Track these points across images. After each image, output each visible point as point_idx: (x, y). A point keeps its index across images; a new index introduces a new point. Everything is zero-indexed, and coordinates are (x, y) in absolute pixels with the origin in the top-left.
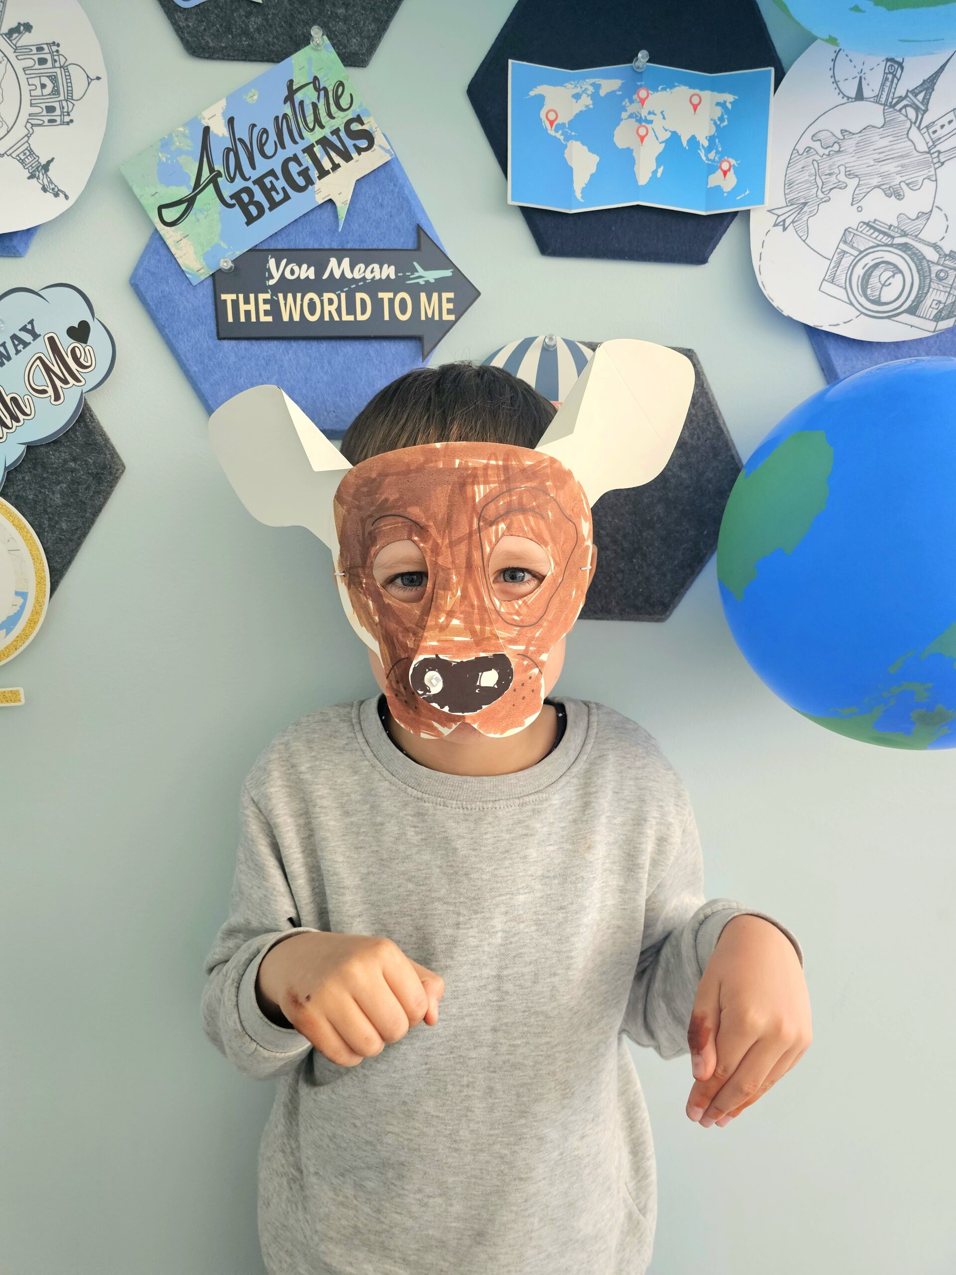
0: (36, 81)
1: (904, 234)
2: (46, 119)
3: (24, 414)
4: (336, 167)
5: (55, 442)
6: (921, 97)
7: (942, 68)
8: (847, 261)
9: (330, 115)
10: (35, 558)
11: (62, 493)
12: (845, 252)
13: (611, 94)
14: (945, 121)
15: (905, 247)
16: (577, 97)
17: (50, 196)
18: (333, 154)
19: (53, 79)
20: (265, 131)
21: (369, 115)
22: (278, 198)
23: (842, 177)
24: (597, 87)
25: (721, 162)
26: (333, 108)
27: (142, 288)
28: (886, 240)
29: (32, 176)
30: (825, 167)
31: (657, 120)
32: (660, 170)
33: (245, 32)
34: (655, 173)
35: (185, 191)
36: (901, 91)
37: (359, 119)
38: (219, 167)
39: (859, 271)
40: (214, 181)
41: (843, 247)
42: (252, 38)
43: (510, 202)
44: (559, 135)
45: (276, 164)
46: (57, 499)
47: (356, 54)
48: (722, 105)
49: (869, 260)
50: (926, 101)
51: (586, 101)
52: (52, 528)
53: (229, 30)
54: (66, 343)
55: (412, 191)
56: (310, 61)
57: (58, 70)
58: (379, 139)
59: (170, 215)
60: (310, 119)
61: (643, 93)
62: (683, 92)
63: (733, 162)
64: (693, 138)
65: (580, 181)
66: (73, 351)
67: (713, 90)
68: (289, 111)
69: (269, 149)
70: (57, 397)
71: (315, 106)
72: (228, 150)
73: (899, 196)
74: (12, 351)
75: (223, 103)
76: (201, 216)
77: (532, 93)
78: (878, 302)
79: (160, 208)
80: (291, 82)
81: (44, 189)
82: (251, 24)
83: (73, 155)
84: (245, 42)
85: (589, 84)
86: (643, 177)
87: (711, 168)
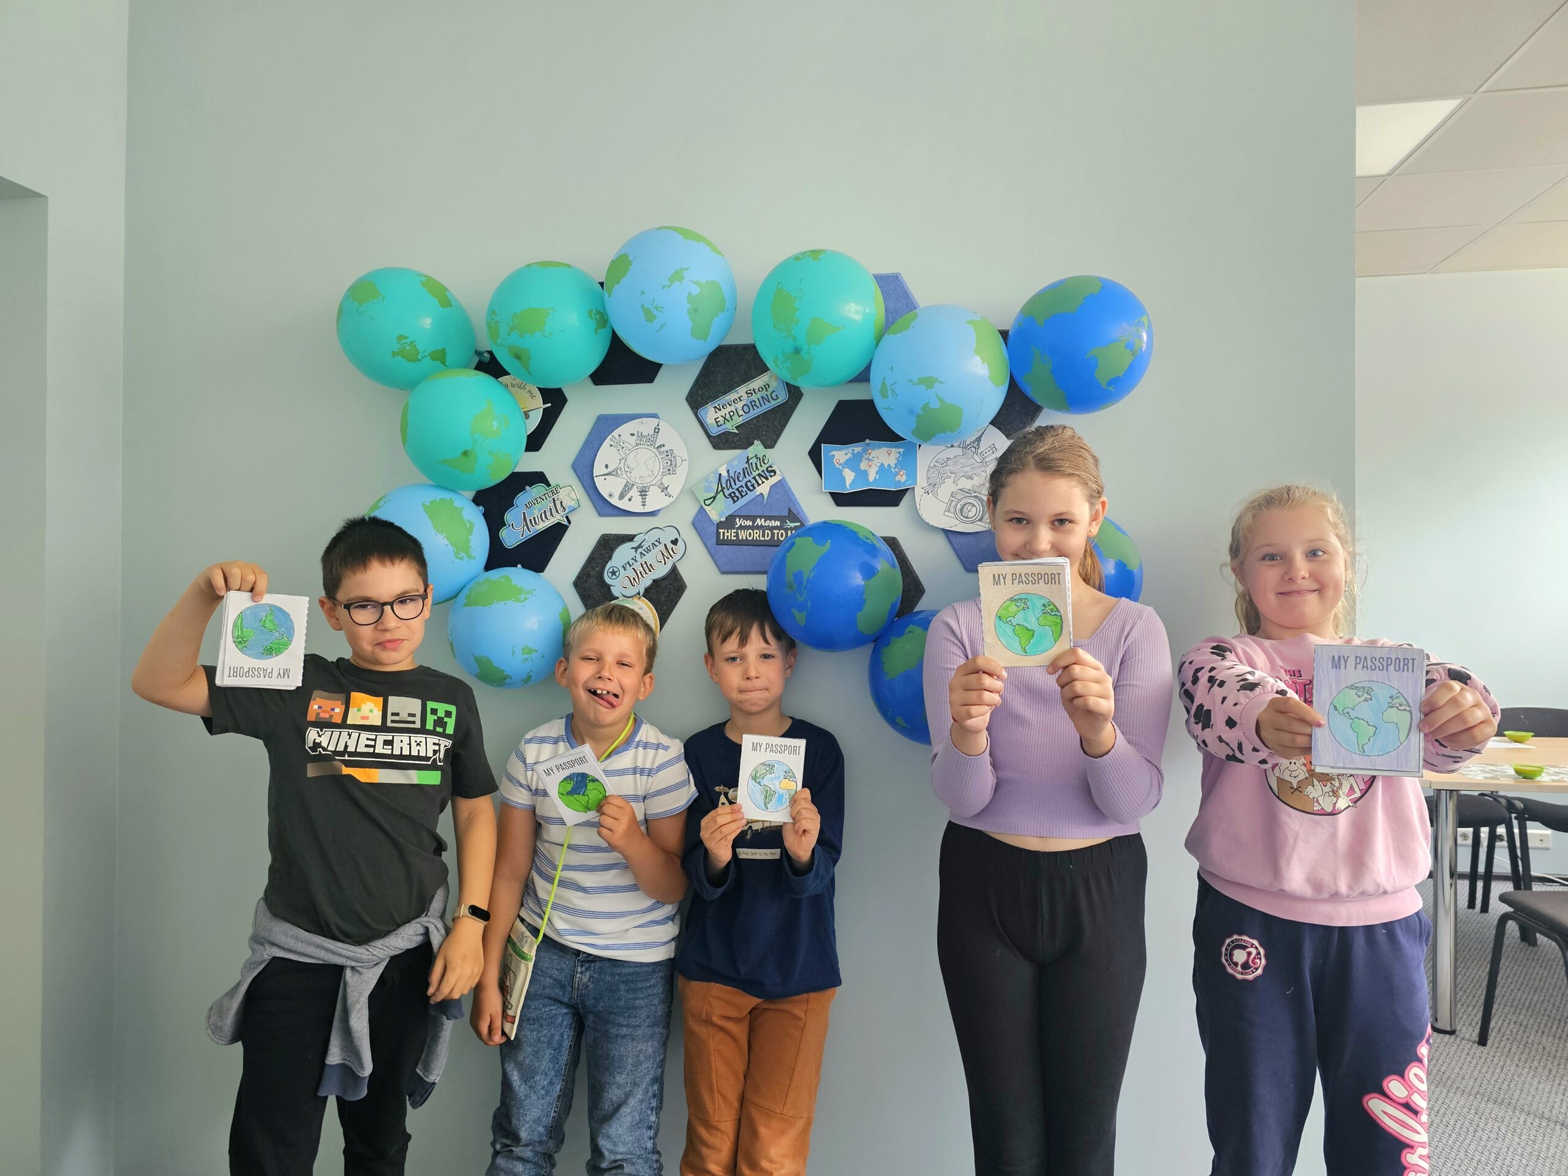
0: (665, 462)
1: (975, 492)
2: (667, 473)
3: (653, 569)
4: (763, 482)
5: (664, 579)
6: (976, 444)
7: (983, 433)
8: (953, 504)
9: (761, 466)
11: (665, 596)
12: (952, 500)
13: (858, 452)
14: (987, 451)
15: (976, 497)
16: (846, 454)
17: (667, 497)
18: (762, 478)
19: (671, 461)
20: (739, 473)
21: (774, 464)
22: (744, 494)
23: (949, 474)
24: (853, 450)
25: (900, 471)
26: (762, 463)
28: (968, 495)
29: (662, 491)
30: (942, 471)
31: (876, 460)
32: (878, 476)
33: (733, 442)
34: (876, 477)
35: (713, 495)
36: (968, 443)
37: (771, 467)
38: (724, 486)
39: (959, 507)
40: (722, 490)
41: (952, 498)
42: (735, 443)
43: (823, 490)
44: (840, 467)
45: (743, 483)
46: (663, 598)
48: (899, 453)
49: (962, 503)
50: (978, 445)
51: (850, 455)
52: (661, 609)
53: (727, 442)
54: (670, 546)
55: (789, 488)
56: (754, 449)
57: (672, 458)
58: (778, 472)
59: (707, 502)
60: (754, 468)
61: (870, 451)
62: (884, 450)
63: (904, 472)
64: (889, 464)
65: (848, 482)
66: (672, 548)
67: (896, 448)
68: (748, 467)
69: (741, 479)
70: (665, 564)
71: (756, 464)
72: (727, 480)
73: (972, 479)
74: (652, 548)
75: (726, 465)
76: (718, 502)
77: (830, 454)
78: (967, 517)
79: (705, 501)
80: (748, 457)
81: (666, 495)
82: (735, 439)
83: (676, 483)
84: (733, 445)
85: (850, 450)
86: (871, 479)
87: (897, 474)
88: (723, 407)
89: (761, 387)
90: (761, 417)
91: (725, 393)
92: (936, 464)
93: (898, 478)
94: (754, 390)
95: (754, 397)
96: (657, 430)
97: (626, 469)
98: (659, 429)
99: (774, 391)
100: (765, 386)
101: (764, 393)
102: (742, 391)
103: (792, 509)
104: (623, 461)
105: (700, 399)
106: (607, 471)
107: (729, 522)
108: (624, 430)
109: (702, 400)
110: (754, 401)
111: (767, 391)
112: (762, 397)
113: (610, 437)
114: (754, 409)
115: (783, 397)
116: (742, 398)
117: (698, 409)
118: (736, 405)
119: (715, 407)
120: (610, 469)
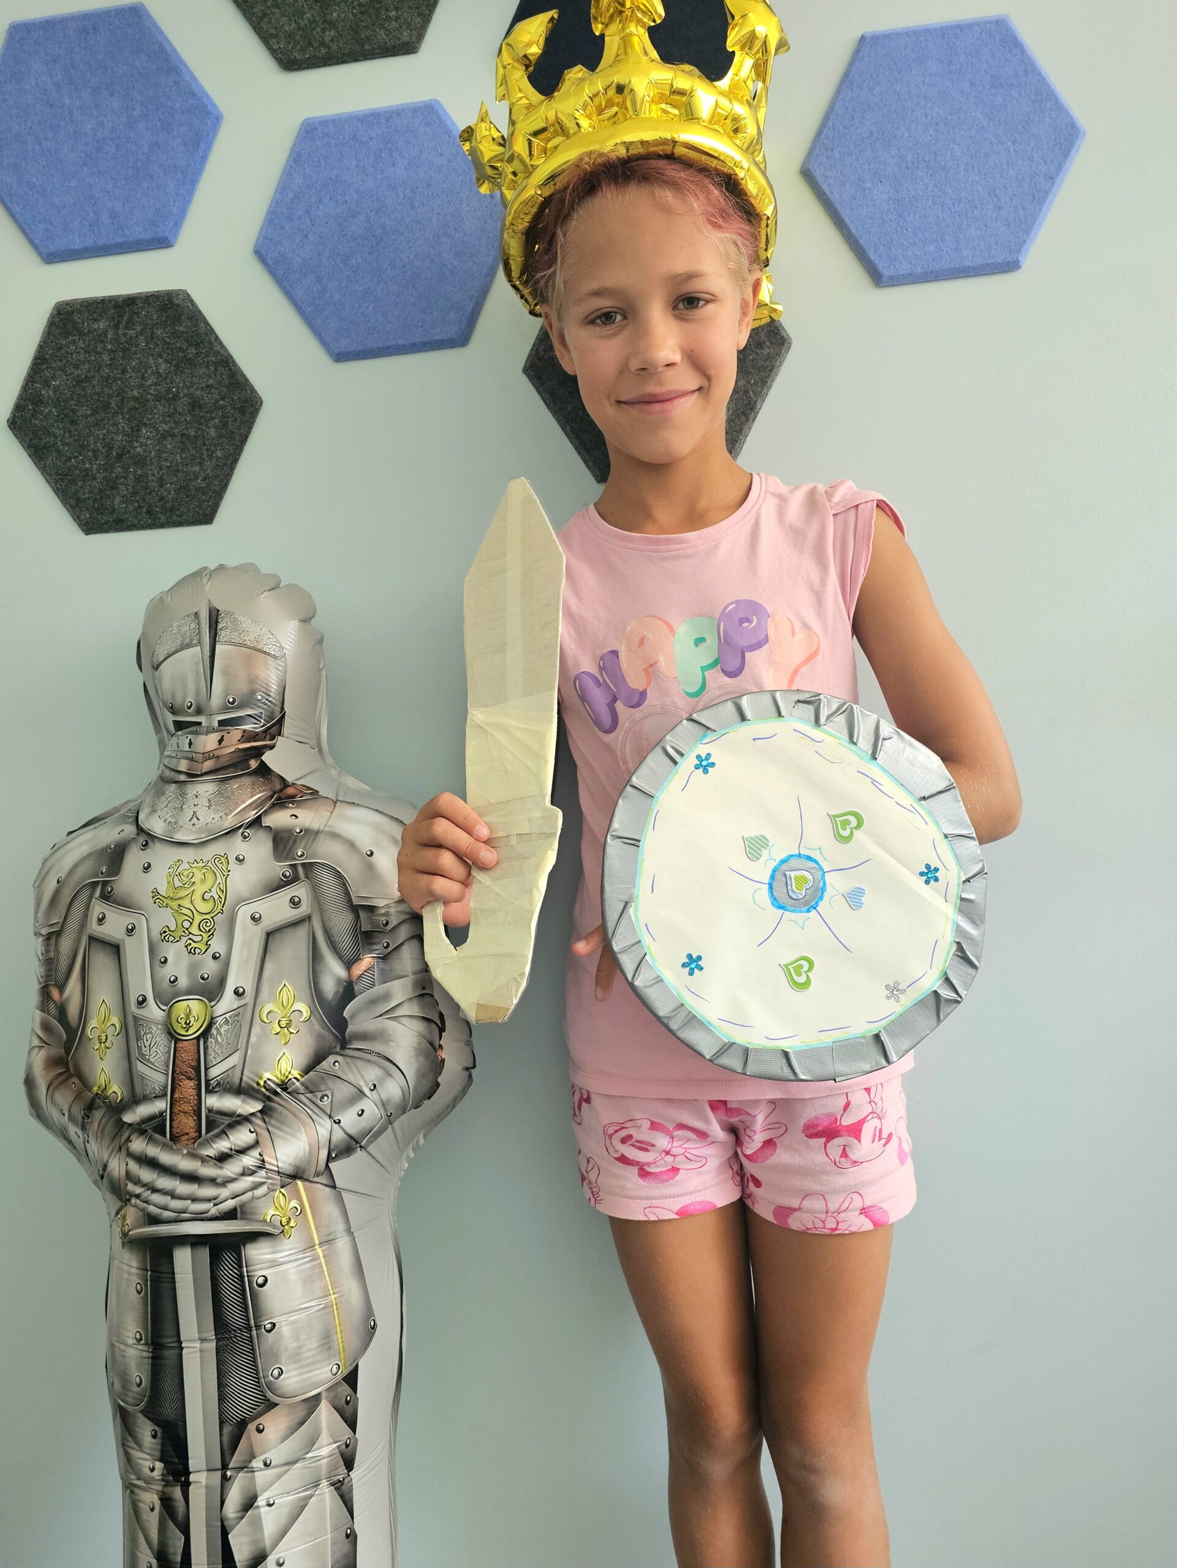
27: (263, 253)
47: (407, 43)
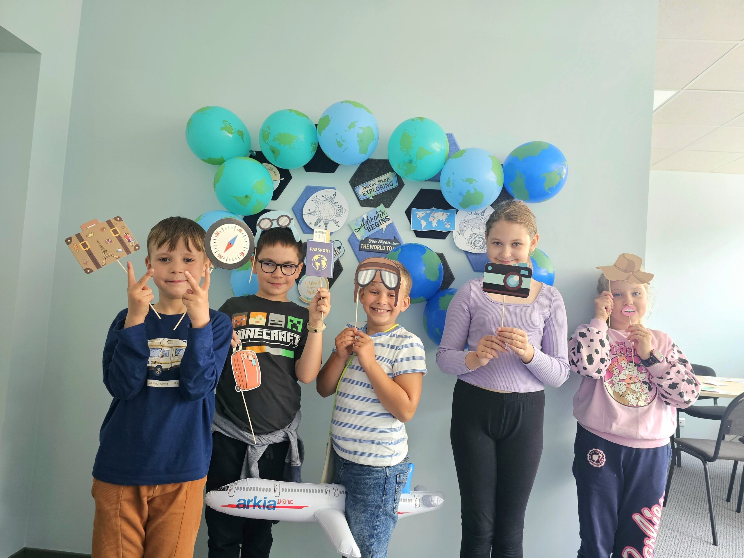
0: (337, 210)
1: (480, 235)
2: (338, 216)
4: (383, 223)
6: (482, 213)
7: (486, 209)
8: (471, 240)
9: (383, 216)
10: (327, 284)
13: (428, 213)
14: (487, 217)
16: (423, 213)
17: (337, 227)
18: (383, 221)
19: (340, 210)
20: (372, 218)
21: (389, 216)
22: (374, 228)
23: (469, 226)
24: (426, 212)
25: (447, 223)
26: (383, 215)
27: (350, 241)
28: (477, 236)
29: (335, 224)
30: (466, 225)
31: (436, 217)
32: (437, 225)
33: (370, 204)
34: (436, 225)
35: (359, 227)
36: (479, 213)
37: (387, 216)
38: (365, 223)
39: (473, 241)
40: (364, 226)
41: (470, 237)
43: (411, 229)
44: (420, 219)
45: (374, 223)
47: (387, 207)
48: (447, 215)
49: (475, 240)
50: (483, 214)
51: (424, 214)
53: (368, 203)
54: (337, 249)
55: (395, 227)
56: (380, 208)
58: (390, 219)
60: (380, 216)
61: (434, 213)
62: (441, 213)
63: (449, 224)
64: (442, 220)
65: (423, 226)
66: (338, 251)
67: (446, 212)
68: (376, 216)
69: (373, 221)
70: (334, 258)
71: (380, 214)
72: (366, 221)
73: (480, 229)
75: (366, 214)
76: (361, 231)
77: (415, 213)
78: (477, 247)
79: (355, 230)
80: (377, 211)
81: (337, 226)
82: (372, 202)
83: (342, 221)
84: (370, 205)
85: (425, 212)
86: (434, 226)
87: (446, 224)
88: (367, 187)
89: (386, 180)
90: (384, 193)
91: (368, 181)
92: (464, 221)
93: (446, 226)
94: (382, 180)
95: (382, 184)
96: (335, 195)
97: (319, 212)
98: (336, 195)
99: (391, 182)
100: (387, 179)
101: (387, 182)
102: (376, 180)
103: (396, 237)
104: (317, 208)
105: (356, 182)
106: (309, 212)
107: (366, 241)
108: (319, 194)
109: (357, 183)
110: (382, 186)
111: (388, 181)
112: (386, 184)
113: (312, 196)
114: (381, 189)
115: (395, 185)
116: (376, 184)
117: (355, 187)
118: (373, 187)
119: (363, 187)
120: (311, 211)
